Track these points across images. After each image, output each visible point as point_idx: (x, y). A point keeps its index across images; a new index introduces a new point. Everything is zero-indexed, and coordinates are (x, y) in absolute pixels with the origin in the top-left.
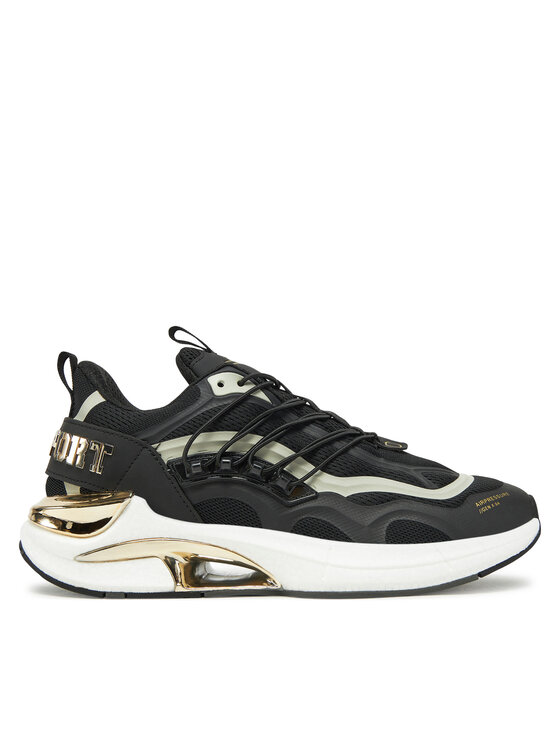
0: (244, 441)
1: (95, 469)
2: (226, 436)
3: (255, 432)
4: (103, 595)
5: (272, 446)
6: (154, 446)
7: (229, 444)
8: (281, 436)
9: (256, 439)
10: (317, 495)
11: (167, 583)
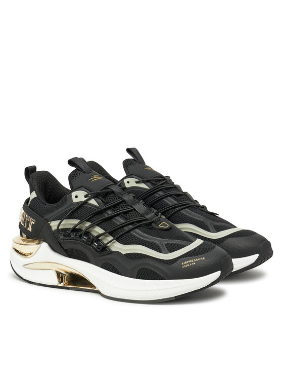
0: (83, 224)
1: (30, 229)
2: (76, 222)
3: (88, 221)
4: (32, 283)
5: (94, 228)
6: (49, 223)
7: (77, 225)
8: (100, 223)
9: (88, 224)
10: (112, 252)
11: (55, 282)
